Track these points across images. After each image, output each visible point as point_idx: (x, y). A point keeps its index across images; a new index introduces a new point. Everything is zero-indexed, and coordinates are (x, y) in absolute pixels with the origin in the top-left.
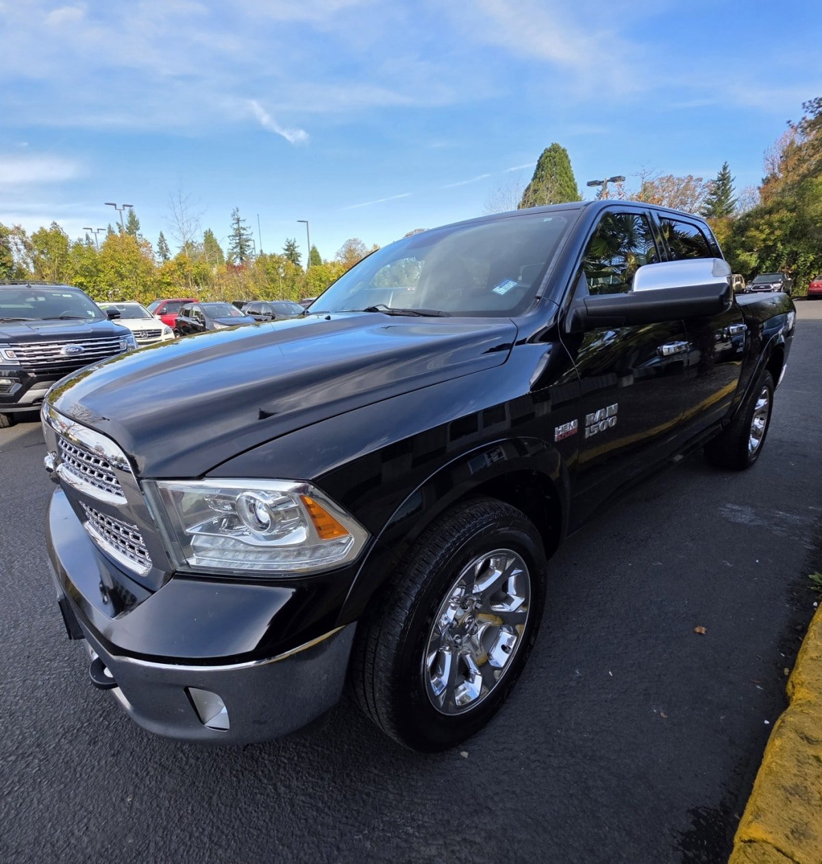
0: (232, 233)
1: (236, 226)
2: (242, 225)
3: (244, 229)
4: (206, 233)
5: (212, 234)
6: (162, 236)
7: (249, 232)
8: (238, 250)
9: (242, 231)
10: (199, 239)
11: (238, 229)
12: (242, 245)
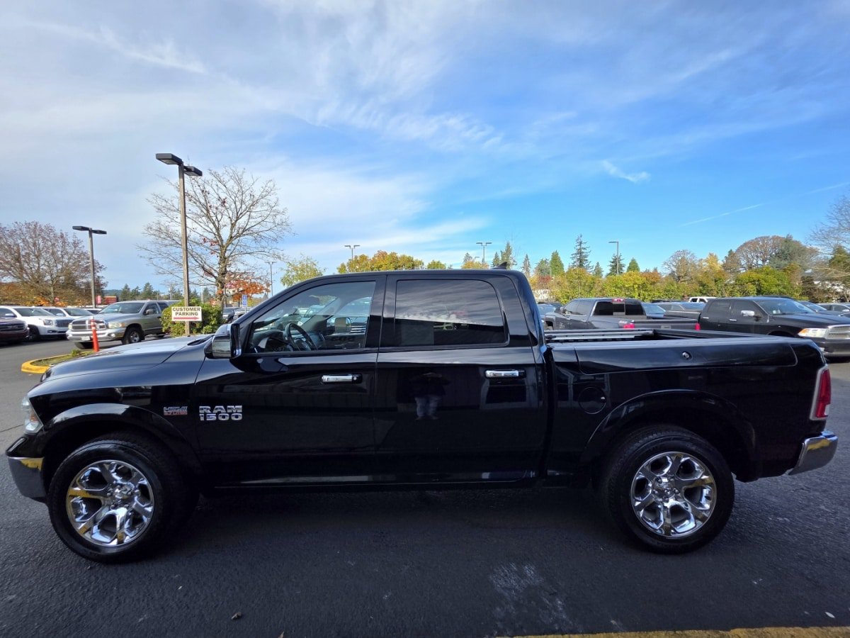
0: (575, 252)
1: (578, 247)
2: (583, 246)
3: (585, 249)
4: (553, 254)
5: (557, 254)
6: (527, 257)
7: (588, 250)
8: (578, 263)
9: (583, 250)
10: (550, 258)
11: (580, 249)
12: (581, 259)
